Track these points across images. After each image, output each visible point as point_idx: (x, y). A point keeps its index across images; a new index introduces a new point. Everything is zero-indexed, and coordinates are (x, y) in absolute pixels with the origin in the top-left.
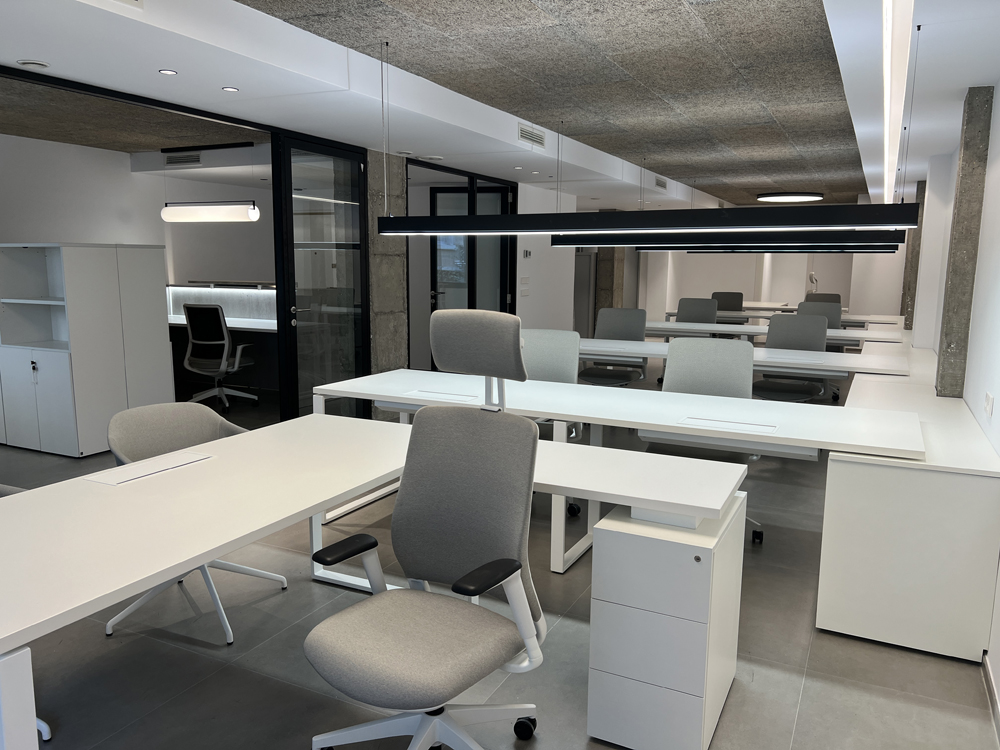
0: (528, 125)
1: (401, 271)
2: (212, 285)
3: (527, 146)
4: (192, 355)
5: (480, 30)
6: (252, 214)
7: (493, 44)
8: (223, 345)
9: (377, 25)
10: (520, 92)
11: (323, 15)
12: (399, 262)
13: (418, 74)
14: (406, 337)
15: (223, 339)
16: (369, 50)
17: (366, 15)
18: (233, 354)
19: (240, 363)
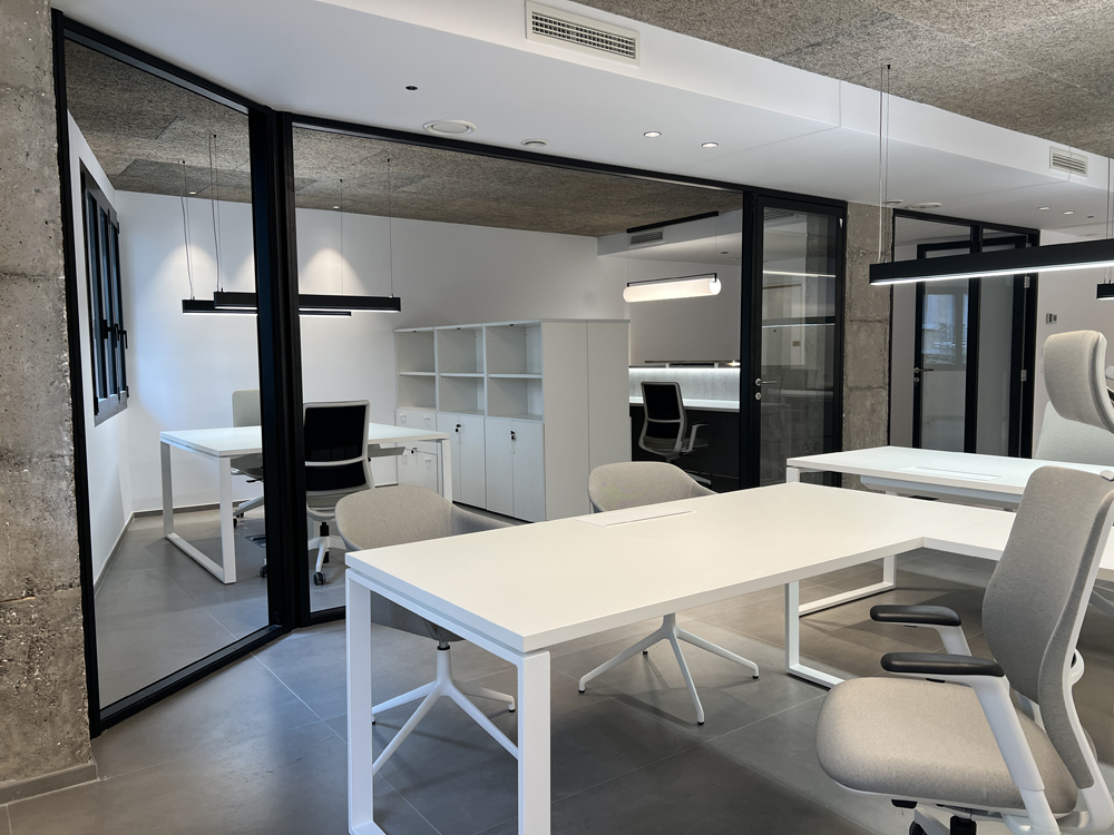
0: (1064, 150)
1: (882, 340)
2: (667, 365)
3: (1062, 175)
4: (647, 434)
5: (1013, 27)
6: (713, 287)
7: (1029, 44)
8: (679, 424)
9: (879, 45)
10: (1057, 104)
11: (818, 44)
12: (881, 329)
13: (921, 101)
14: (886, 417)
15: (678, 418)
16: (864, 79)
17: (869, 34)
18: (687, 434)
19: (695, 444)
